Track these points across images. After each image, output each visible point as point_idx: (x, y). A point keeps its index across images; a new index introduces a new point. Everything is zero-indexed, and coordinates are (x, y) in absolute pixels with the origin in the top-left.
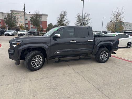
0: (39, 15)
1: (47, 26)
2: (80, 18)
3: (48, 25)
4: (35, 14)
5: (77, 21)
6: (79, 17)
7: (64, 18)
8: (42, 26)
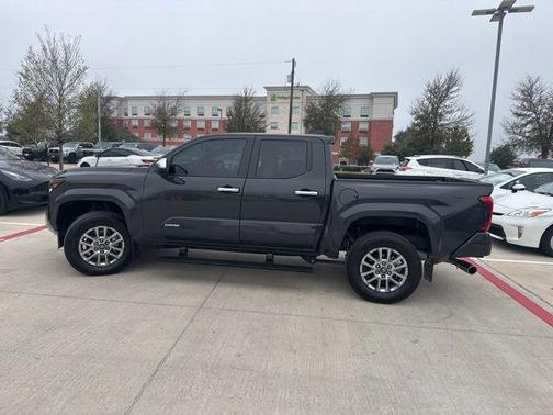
0: (338, 96)
1: (393, 140)
2: (535, 98)
3: (397, 137)
4: (324, 94)
5: (518, 115)
6: (531, 95)
7: (447, 103)
8: (369, 141)
